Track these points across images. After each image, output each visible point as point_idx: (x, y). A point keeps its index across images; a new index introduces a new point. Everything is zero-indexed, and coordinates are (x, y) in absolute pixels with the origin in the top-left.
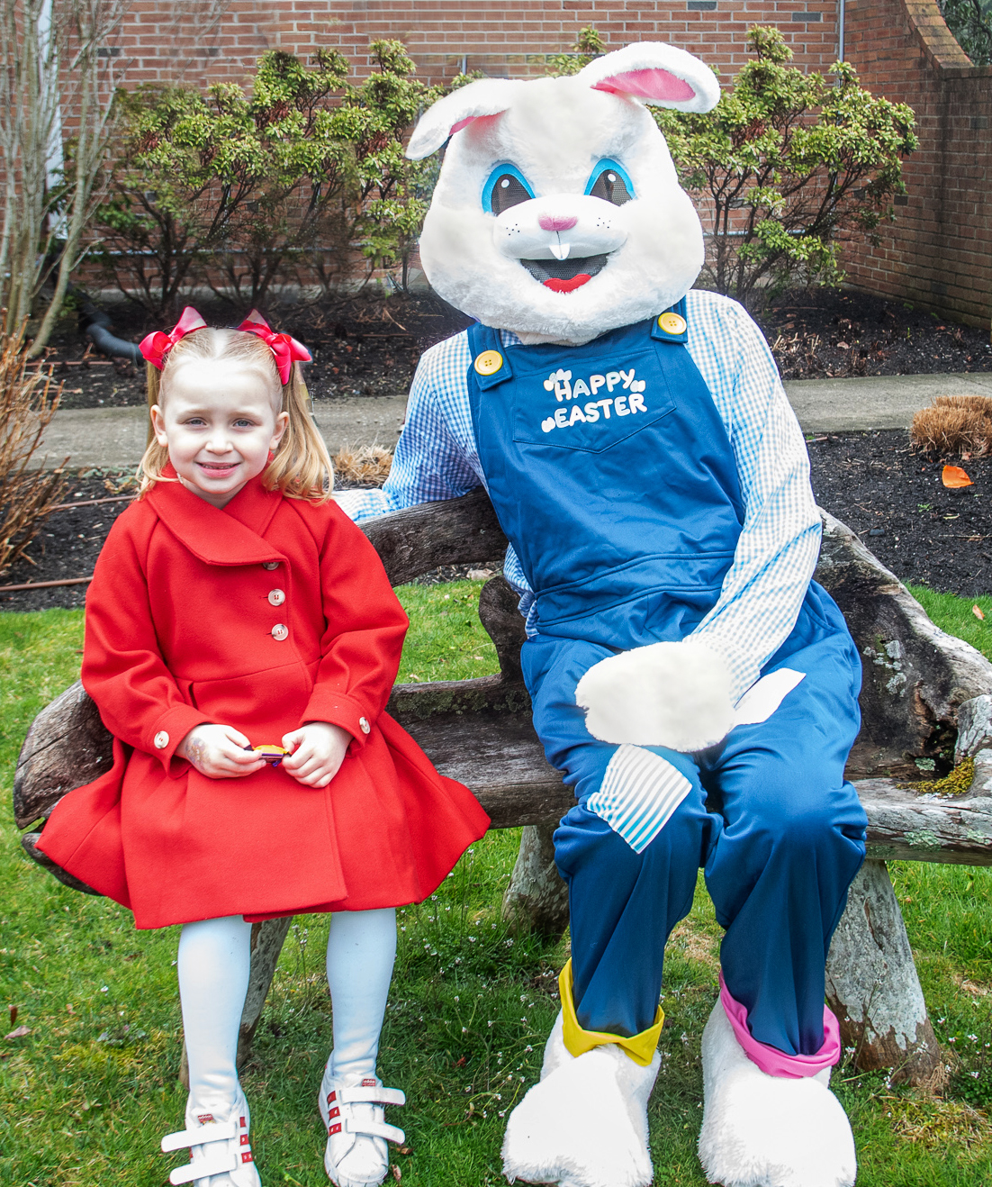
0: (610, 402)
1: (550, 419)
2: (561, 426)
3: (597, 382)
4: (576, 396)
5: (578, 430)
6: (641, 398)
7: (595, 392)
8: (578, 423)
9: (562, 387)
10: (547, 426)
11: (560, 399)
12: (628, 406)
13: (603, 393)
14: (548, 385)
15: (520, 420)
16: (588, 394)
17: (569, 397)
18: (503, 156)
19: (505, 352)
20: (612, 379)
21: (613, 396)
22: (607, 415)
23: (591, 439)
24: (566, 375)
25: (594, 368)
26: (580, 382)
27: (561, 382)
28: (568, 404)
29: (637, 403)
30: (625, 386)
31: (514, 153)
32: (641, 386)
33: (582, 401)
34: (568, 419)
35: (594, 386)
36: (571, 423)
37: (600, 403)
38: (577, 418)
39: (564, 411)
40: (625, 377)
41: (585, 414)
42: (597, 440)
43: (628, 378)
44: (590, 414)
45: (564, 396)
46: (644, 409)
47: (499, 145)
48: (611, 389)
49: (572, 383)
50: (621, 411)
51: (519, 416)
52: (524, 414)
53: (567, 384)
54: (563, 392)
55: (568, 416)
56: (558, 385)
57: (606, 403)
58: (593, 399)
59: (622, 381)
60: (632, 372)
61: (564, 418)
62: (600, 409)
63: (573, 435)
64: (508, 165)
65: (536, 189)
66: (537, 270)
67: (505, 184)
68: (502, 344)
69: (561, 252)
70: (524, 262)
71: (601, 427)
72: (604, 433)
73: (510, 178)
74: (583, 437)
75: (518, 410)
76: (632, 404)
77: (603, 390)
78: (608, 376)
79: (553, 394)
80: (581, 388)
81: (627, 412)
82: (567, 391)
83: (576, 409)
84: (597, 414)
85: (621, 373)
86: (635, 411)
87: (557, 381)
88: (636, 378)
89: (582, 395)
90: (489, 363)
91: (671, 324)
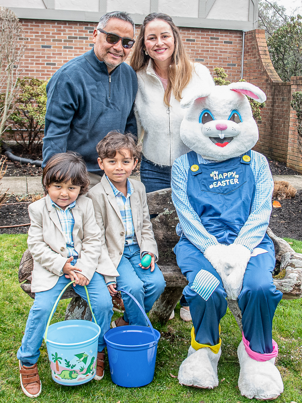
0: (229, 180)
1: (212, 185)
2: (215, 187)
3: (225, 175)
4: (219, 179)
5: (219, 188)
6: (237, 180)
7: (225, 178)
9: (216, 176)
10: (211, 187)
12: (234, 182)
14: (211, 175)
15: (203, 184)
16: (223, 178)
17: (217, 179)
19: (199, 165)
22: (228, 184)
23: (223, 191)
24: (217, 173)
25: (225, 171)
26: (220, 175)
27: (215, 175)
28: (217, 181)
29: (236, 181)
30: (233, 176)
32: (237, 176)
33: (221, 180)
36: (218, 186)
37: (226, 181)
38: (219, 185)
39: (216, 183)
41: (222, 184)
42: (225, 191)
43: (234, 174)
44: (223, 184)
45: (216, 178)
46: (238, 183)
48: (229, 177)
49: (218, 175)
50: (232, 183)
53: (217, 175)
54: (216, 177)
56: (214, 175)
57: (227, 181)
58: (224, 179)
60: (235, 172)
61: (216, 185)
62: (226, 182)
63: (218, 189)
64: (207, 110)
65: (215, 118)
66: (213, 140)
67: (206, 115)
68: (198, 163)
69: (222, 136)
70: (210, 138)
71: (226, 187)
72: (227, 189)
73: (208, 114)
74: (221, 190)
75: (203, 182)
76: (235, 181)
77: (227, 177)
78: (229, 173)
79: (213, 178)
80: (221, 176)
81: (233, 183)
82: (217, 177)
83: (219, 182)
84: (225, 184)
85: (232, 172)
86: (235, 183)
87: (214, 174)
88: (236, 174)
89: (221, 178)
90: (195, 168)
91: (246, 159)
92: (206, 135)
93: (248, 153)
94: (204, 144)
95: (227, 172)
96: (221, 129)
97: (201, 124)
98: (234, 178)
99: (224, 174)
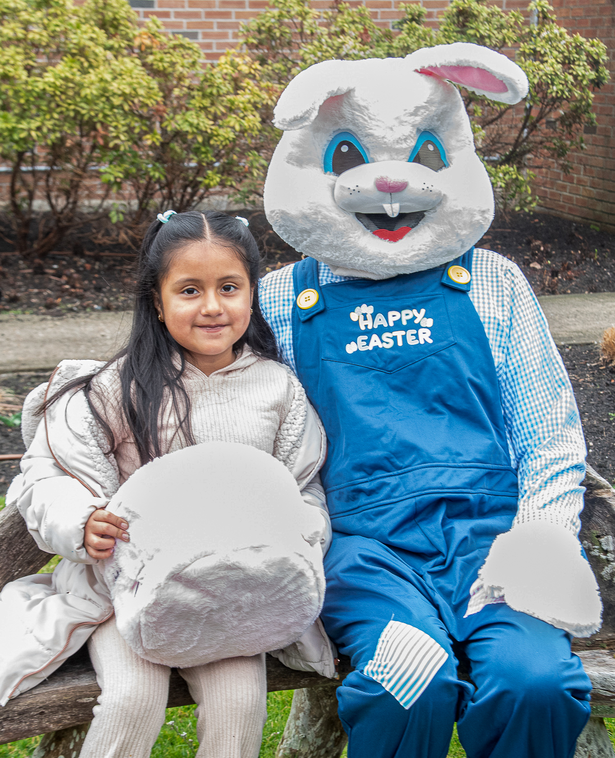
0: (403, 333)
1: (353, 343)
2: (362, 349)
3: (393, 316)
4: (376, 327)
5: (375, 353)
6: (429, 333)
7: (391, 324)
8: (376, 348)
9: (365, 319)
10: (351, 348)
11: (363, 328)
12: (417, 338)
13: (398, 325)
14: (354, 316)
15: (329, 342)
16: (386, 325)
17: (370, 327)
18: (343, 126)
19: (320, 290)
20: (406, 316)
21: (405, 329)
22: (400, 343)
23: (385, 362)
24: (369, 310)
25: (392, 305)
26: (380, 316)
27: (365, 315)
28: (369, 333)
29: (425, 336)
30: (416, 321)
31: (354, 124)
32: (430, 322)
33: (380, 331)
34: (368, 345)
35: (391, 320)
36: (370, 348)
37: (395, 334)
38: (375, 344)
39: (366, 338)
40: (416, 314)
41: (382, 341)
42: (390, 362)
43: (419, 316)
44: (385, 342)
45: (366, 326)
46: (430, 341)
47: (342, 117)
48: (404, 323)
49: (374, 316)
50: (411, 341)
51: (328, 339)
52: (332, 338)
53: (369, 317)
54: (366, 323)
55: (368, 342)
56: (362, 317)
57: (399, 334)
58: (390, 330)
59: (415, 318)
60: (423, 311)
61: (365, 343)
62: (395, 339)
63: (371, 357)
64: (347, 132)
65: (370, 155)
69: (393, 210)
72: (395, 358)
74: (378, 359)
75: (328, 335)
76: (421, 336)
78: (403, 312)
80: (380, 320)
81: (416, 342)
82: (369, 323)
83: (375, 337)
84: (392, 343)
85: (414, 311)
86: (423, 342)
87: (361, 314)
88: (426, 316)
89: (381, 326)
90: (308, 299)
91: (458, 275)
94: (341, 234)
95: (399, 310)
97: (330, 176)
99: (390, 314)
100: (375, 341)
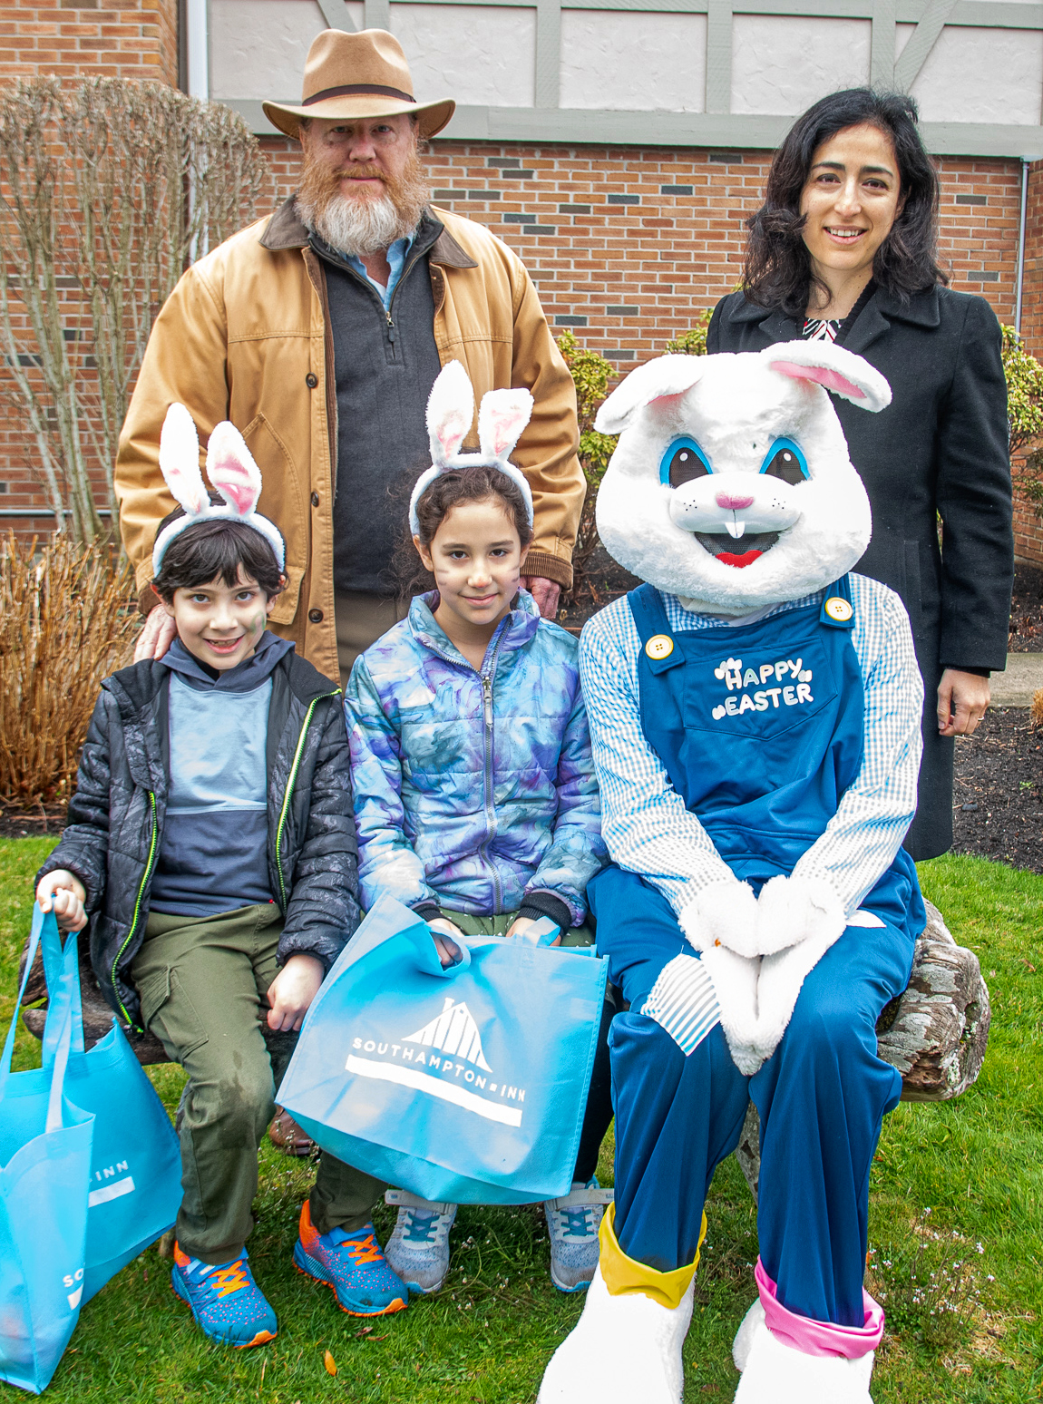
0: (779, 691)
1: (721, 707)
2: (731, 713)
3: (766, 670)
4: (746, 685)
5: (748, 718)
6: (808, 688)
7: (764, 681)
8: (748, 711)
9: (733, 676)
10: (718, 713)
11: (731, 688)
12: (796, 696)
13: (772, 682)
14: (719, 674)
15: (690, 706)
16: (757, 683)
17: (739, 686)
18: (682, 430)
20: (781, 669)
21: (781, 685)
22: (776, 704)
23: (761, 729)
24: (736, 665)
26: (750, 672)
27: (732, 671)
28: (738, 693)
29: (804, 693)
30: (793, 676)
32: (808, 676)
33: (751, 690)
34: (738, 707)
35: (764, 675)
36: (741, 712)
37: (769, 692)
38: (747, 707)
39: (734, 699)
40: (792, 666)
41: (755, 703)
42: (766, 728)
43: (796, 668)
44: (759, 703)
45: (735, 685)
46: (810, 699)
47: (680, 420)
48: (780, 679)
49: (743, 672)
50: (790, 701)
51: (689, 702)
52: (694, 702)
53: (737, 673)
54: (734, 681)
55: (738, 704)
56: (728, 674)
57: (774, 692)
58: (762, 687)
59: (790, 671)
60: (799, 661)
61: (734, 706)
62: (769, 698)
63: (743, 723)
64: (687, 438)
65: (714, 465)
66: (709, 543)
67: (684, 457)
68: (670, 627)
69: (736, 529)
70: (698, 535)
71: (770, 716)
72: (772, 722)
73: (690, 452)
74: (752, 725)
75: (689, 696)
76: (800, 694)
77: (771, 679)
78: (778, 665)
79: (723, 681)
80: (750, 676)
81: (795, 701)
82: (738, 680)
83: (745, 698)
84: (766, 704)
85: (790, 662)
86: (802, 701)
87: (728, 670)
88: (804, 668)
89: (752, 684)
90: (660, 647)
91: (837, 610)
92: (683, 525)
93: (841, 588)
94: (677, 557)
95: (772, 663)
96: (735, 506)
97: (666, 490)
98: (796, 682)
99: (762, 668)
100: (746, 703)
